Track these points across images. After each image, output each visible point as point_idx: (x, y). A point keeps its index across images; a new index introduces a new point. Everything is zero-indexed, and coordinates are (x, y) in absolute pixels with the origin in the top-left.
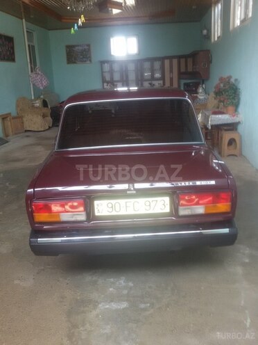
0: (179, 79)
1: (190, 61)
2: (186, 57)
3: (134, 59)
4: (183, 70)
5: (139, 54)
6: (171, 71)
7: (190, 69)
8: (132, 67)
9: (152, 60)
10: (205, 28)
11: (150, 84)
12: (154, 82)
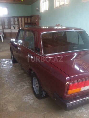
0: (25, 25)
1: (29, 19)
2: (27, 17)
3: (6, 16)
4: (26, 22)
5: (8, 15)
6: (22, 22)
7: (29, 22)
8: (6, 20)
9: (14, 17)
10: (37, 7)
11: (14, 26)
12: (15, 26)
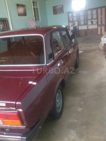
6: (101, 14)
9: (92, 10)
11: (91, 21)
12: (93, 20)
